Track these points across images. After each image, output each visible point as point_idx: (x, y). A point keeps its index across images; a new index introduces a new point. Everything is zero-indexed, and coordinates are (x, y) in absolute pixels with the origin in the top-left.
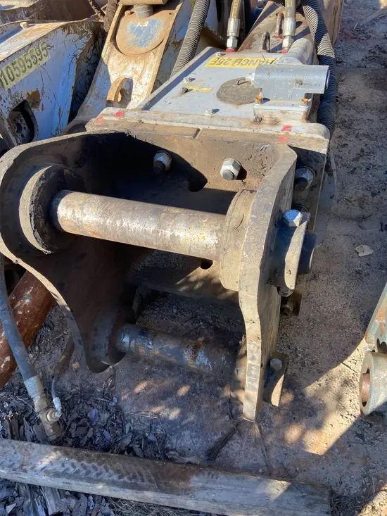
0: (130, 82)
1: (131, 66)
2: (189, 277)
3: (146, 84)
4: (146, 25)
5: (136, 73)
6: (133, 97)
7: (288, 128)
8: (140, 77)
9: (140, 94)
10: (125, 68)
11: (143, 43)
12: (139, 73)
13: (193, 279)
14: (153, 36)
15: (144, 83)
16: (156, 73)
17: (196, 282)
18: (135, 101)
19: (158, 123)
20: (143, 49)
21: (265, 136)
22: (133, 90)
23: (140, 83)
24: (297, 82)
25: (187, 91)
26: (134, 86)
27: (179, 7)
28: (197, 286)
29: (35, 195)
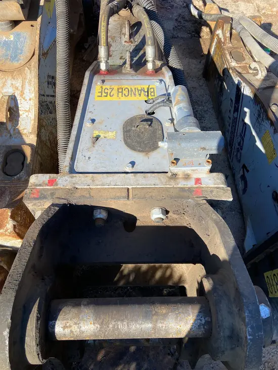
0: (13, 98)
1: (9, 82)
2: (122, 271)
3: (30, 100)
4: (12, 39)
5: (17, 89)
6: (21, 112)
7: (198, 181)
8: (22, 94)
9: (27, 110)
10: (4, 85)
11: (14, 58)
12: (20, 88)
13: (126, 272)
14: (22, 50)
15: (28, 98)
16: (37, 89)
17: (129, 275)
18: (24, 116)
20: (16, 64)
22: (19, 106)
23: (24, 99)
24: (202, 149)
26: (19, 101)
27: (39, 19)
28: (131, 278)
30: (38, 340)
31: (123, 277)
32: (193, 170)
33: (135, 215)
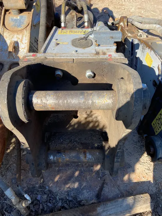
0: (17, 43)
1: (15, 36)
2: (71, 123)
3: (25, 43)
4: (19, 18)
5: (19, 39)
6: (20, 49)
7: (110, 55)
8: (21, 41)
9: (23, 48)
10: (13, 37)
11: (18, 26)
12: (21, 38)
13: (73, 124)
14: (23, 23)
15: (24, 43)
16: (29, 38)
17: (75, 125)
18: (22, 51)
19: (54, 58)
20: (20, 29)
21: (103, 59)
22: (20, 46)
23: (22, 43)
24: (111, 38)
25: (58, 44)
26: (19, 44)
27: (32, 10)
28: (76, 126)
29: (23, 95)
30: (23, 96)
31: (71, 126)
32: (107, 49)
33: (77, 78)
